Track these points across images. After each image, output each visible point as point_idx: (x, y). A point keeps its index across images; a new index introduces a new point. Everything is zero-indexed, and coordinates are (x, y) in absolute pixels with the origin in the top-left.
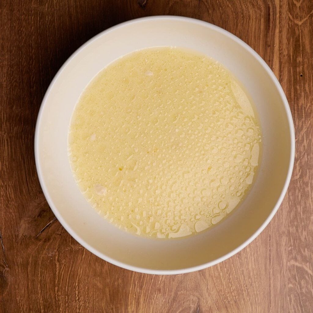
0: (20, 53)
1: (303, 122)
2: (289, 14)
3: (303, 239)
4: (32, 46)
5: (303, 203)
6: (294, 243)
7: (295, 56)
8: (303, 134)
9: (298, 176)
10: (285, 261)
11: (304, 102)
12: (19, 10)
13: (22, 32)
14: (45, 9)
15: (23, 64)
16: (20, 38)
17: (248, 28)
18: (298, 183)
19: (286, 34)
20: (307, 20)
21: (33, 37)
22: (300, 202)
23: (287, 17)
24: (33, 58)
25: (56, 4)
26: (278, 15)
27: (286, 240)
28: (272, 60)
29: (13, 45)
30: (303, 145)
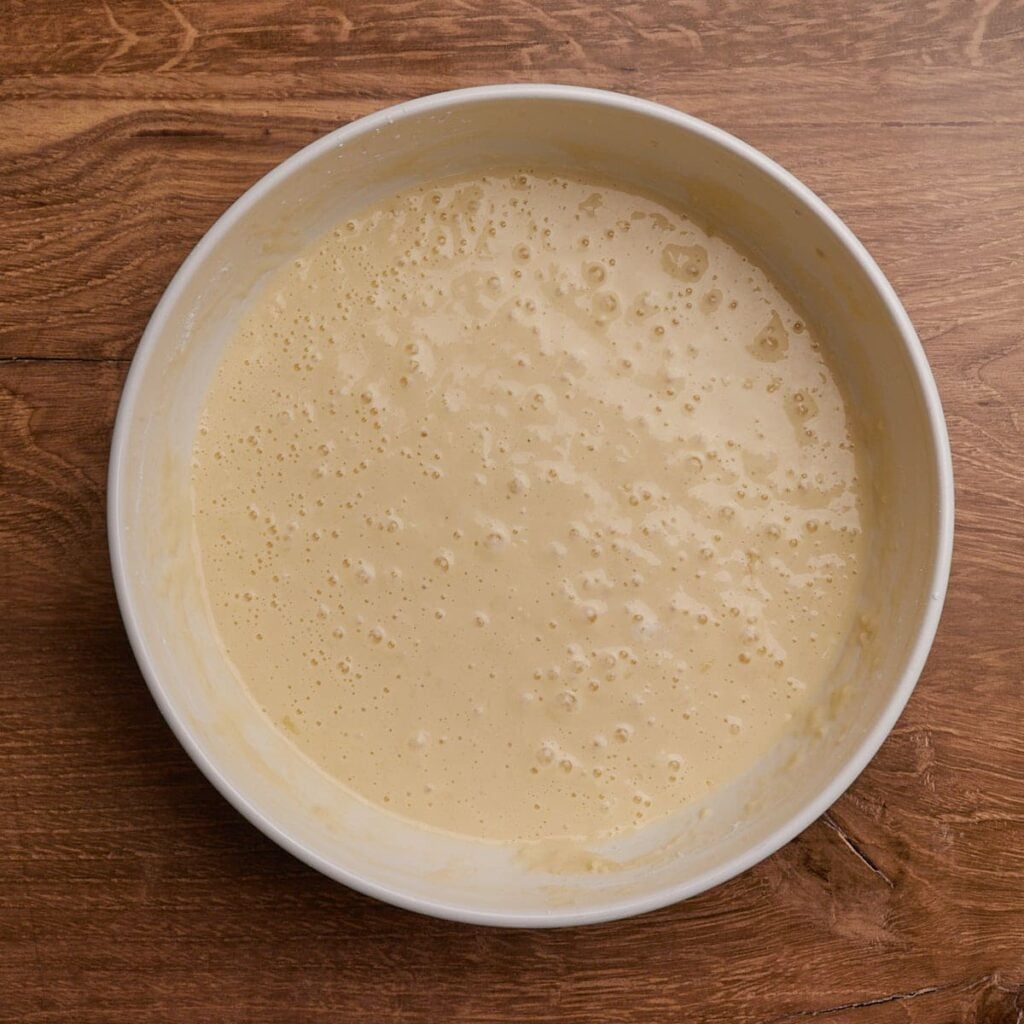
0: (295, 938)
1: (514, 21)
2: (162, 68)
3: (896, 17)
4: (271, 899)
5: (781, 19)
6: (908, 46)
7: (300, 49)
8: (553, 20)
9: (691, 34)
10: (967, 76)
11: (449, 16)
12: (156, 943)
13: (230, 932)
14: (153, 859)
15: (331, 931)
16: (247, 939)
17: (210, 202)
18: (712, 33)
19: (229, 79)
20: (182, 10)
21: (244, 899)
22: (776, 27)
23: (172, 75)
24: (311, 896)
25: (135, 825)
26: (167, 105)
27: (898, 70)
28: (314, 121)
29: (270, 962)
30: (588, 19)
